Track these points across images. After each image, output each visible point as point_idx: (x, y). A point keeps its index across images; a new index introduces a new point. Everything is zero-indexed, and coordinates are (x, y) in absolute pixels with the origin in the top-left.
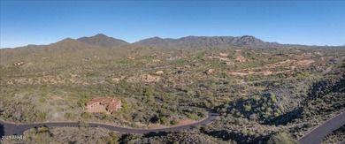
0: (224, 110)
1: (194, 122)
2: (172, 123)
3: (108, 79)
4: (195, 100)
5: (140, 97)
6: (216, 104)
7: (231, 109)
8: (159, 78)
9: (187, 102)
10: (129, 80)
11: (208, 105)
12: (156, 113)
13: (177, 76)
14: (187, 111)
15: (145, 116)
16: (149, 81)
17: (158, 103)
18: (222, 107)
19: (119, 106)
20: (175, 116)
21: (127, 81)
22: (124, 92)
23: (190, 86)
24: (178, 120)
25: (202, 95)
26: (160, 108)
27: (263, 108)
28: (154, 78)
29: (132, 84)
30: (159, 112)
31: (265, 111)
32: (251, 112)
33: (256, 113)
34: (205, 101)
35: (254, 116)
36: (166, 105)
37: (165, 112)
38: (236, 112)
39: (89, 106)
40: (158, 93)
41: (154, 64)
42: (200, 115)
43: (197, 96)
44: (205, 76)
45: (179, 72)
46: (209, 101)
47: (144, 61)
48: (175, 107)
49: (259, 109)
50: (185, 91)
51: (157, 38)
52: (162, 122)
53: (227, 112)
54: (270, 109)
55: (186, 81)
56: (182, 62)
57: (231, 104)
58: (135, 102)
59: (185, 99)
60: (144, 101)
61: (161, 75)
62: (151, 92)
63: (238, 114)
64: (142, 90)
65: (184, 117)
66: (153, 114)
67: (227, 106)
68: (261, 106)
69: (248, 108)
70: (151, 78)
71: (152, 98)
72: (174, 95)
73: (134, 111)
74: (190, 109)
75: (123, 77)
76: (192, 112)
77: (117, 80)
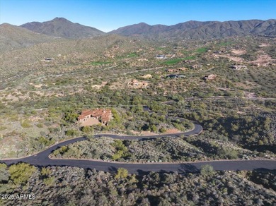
0: (211, 125)
1: (179, 132)
2: (160, 131)
3: (87, 86)
4: (185, 111)
5: (128, 106)
6: (206, 118)
7: (218, 125)
8: (147, 84)
9: (176, 112)
10: (113, 87)
11: (197, 117)
12: (146, 123)
13: (168, 82)
14: (175, 122)
15: (137, 125)
16: (136, 87)
17: (147, 112)
18: (210, 121)
19: (110, 117)
20: (163, 125)
21: (111, 87)
22: (109, 101)
23: (183, 95)
24: (165, 128)
25: (193, 106)
26: (150, 118)
27: (250, 132)
28: (141, 83)
29: (116, 91)
30: (148, 121)
31: (250, 135)
32: (236, 133)
33: (240, 134)
34: (195, 113)
35: (237, 137)
36: (155, 114)
37: (154, 121)
38: (222, 129)
39: (81, 121)
40: (146, 101)
41: (139, 65)
42: (187, 126)
43: (189, 107)
44: (203, 83)
45: (172, 76)
46: (199, 114)
47: (127, 60)
48: (163, 117)
49: (245, 131)
50: (177, 100)
51: (143, 25)
52: (152, 130)
53: (213, 128)
54: (256, 134)
55: (179, 89)
56: (175, 62)
57: (220, 120)
58: (124, 111)
59: (175, 109)
60: (133, 110)
61: (150, 80)
62: (138, 100)
63: (223, 131)
64: (129, 98)
65: (171, 126)
66: (143, 123)
67: (215, 121)
68: (249, 128)
69: (236, 127)
70: (138, 84)
71: (140, 107)
72: (163, 104)
73: (125, 121)
74: (179, 120)
75: (104, 83)
76: (179, 123)
77: (98, 87)
